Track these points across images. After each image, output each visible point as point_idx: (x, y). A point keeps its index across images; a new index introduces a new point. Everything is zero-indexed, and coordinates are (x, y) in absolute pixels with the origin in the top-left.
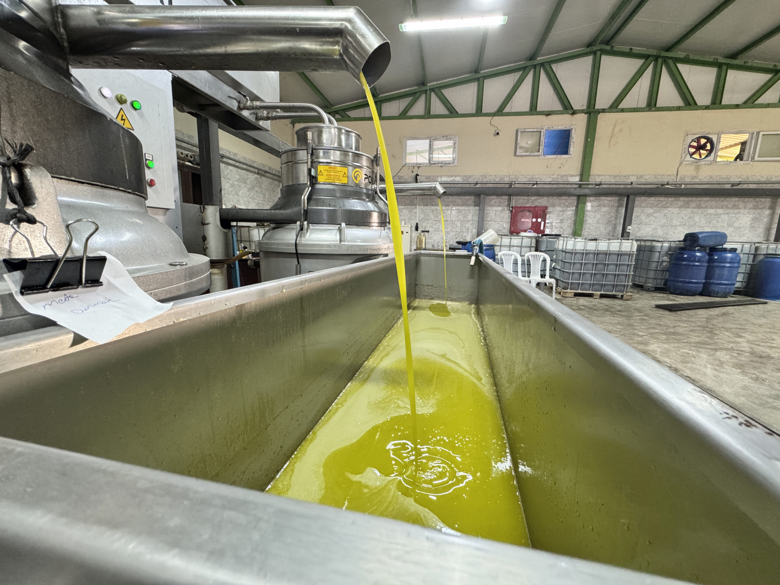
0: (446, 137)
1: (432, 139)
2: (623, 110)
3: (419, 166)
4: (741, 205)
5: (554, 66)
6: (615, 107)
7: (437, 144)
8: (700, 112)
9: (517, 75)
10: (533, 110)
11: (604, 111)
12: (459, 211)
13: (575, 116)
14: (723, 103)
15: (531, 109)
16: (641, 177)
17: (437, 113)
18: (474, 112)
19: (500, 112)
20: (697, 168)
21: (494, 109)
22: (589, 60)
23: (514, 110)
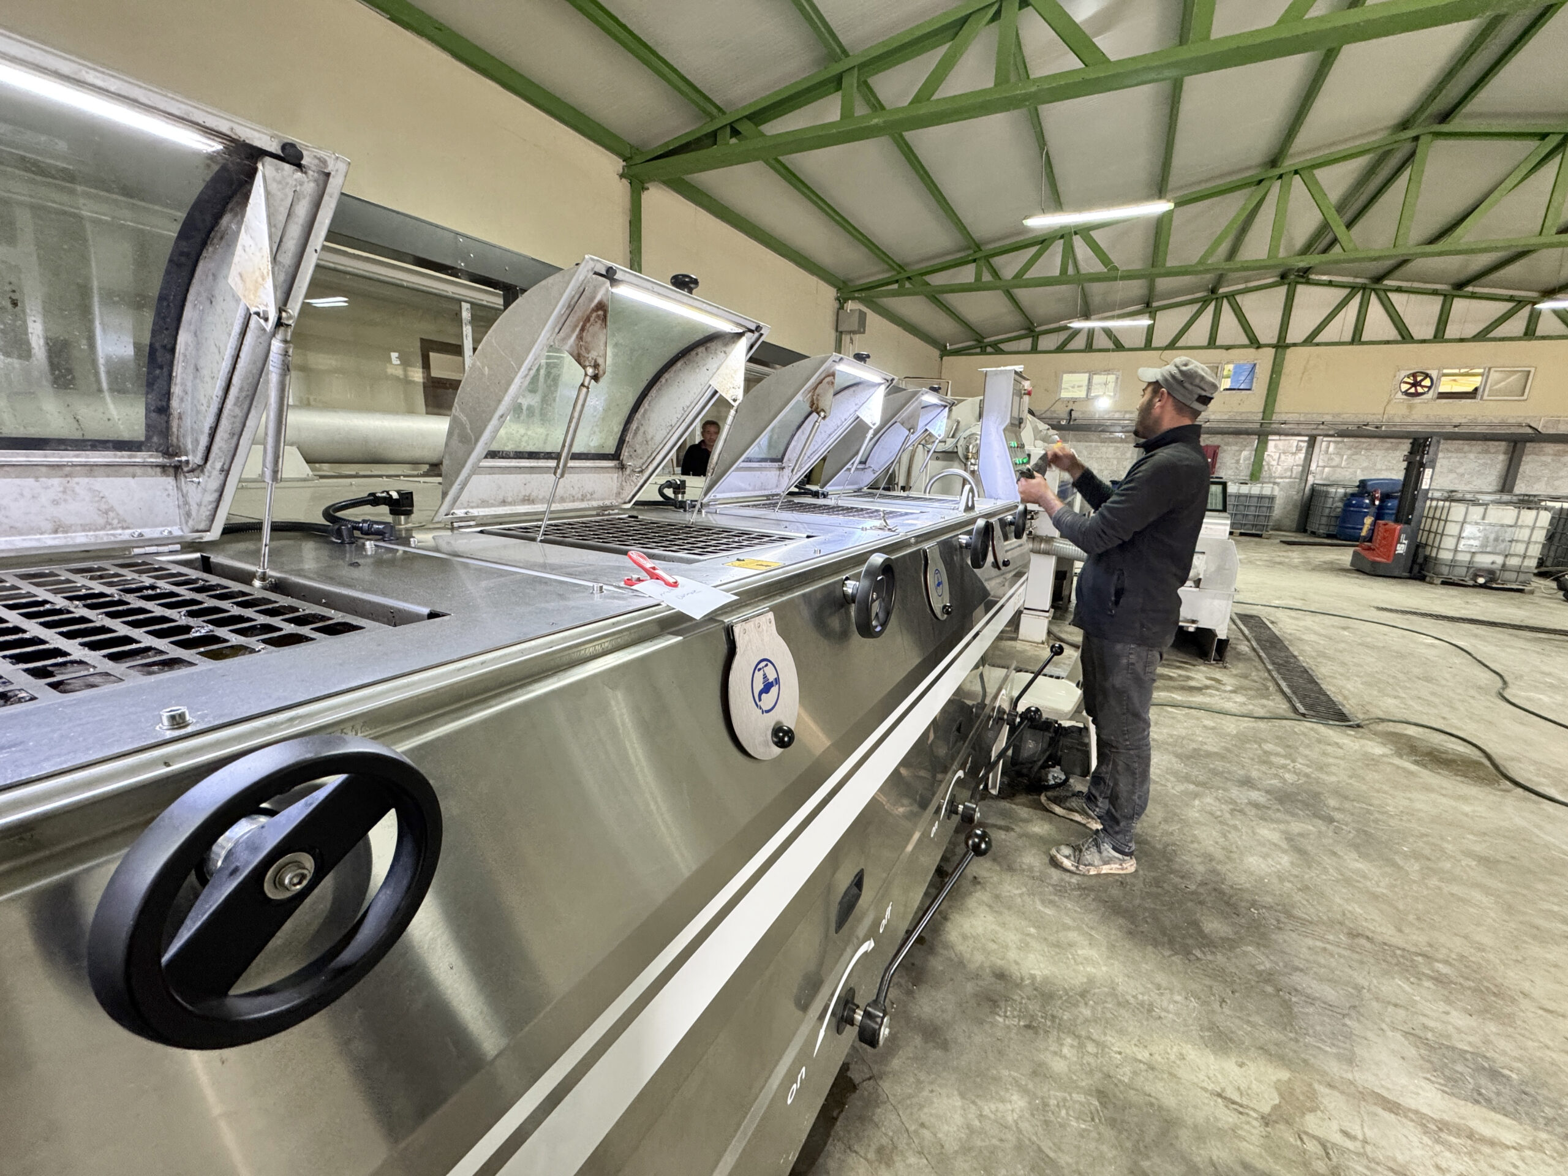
0: (1108, 371)
1: (1092, 373)
2: (1318, 345)
3: (1075, 400)
4: (1466, 448)
5: (1239, 298)
6: (1309, 341)
7: (1097, 379)
8: (1416, 345)
9: (1196, 307)
10: (1212, 343)
11: (1295, 345)
12: (1117, 448)
13: (1260, 350)
14: (1446, 337)
15: (1209, 344)
16: (1339, 415)
17: (1100, 347)
18: (1143, 346)
19: (1172, 346)
20: (1411, 407)
21: (1166, 342)
22: (1283, 290)
23: (1190, 344)
